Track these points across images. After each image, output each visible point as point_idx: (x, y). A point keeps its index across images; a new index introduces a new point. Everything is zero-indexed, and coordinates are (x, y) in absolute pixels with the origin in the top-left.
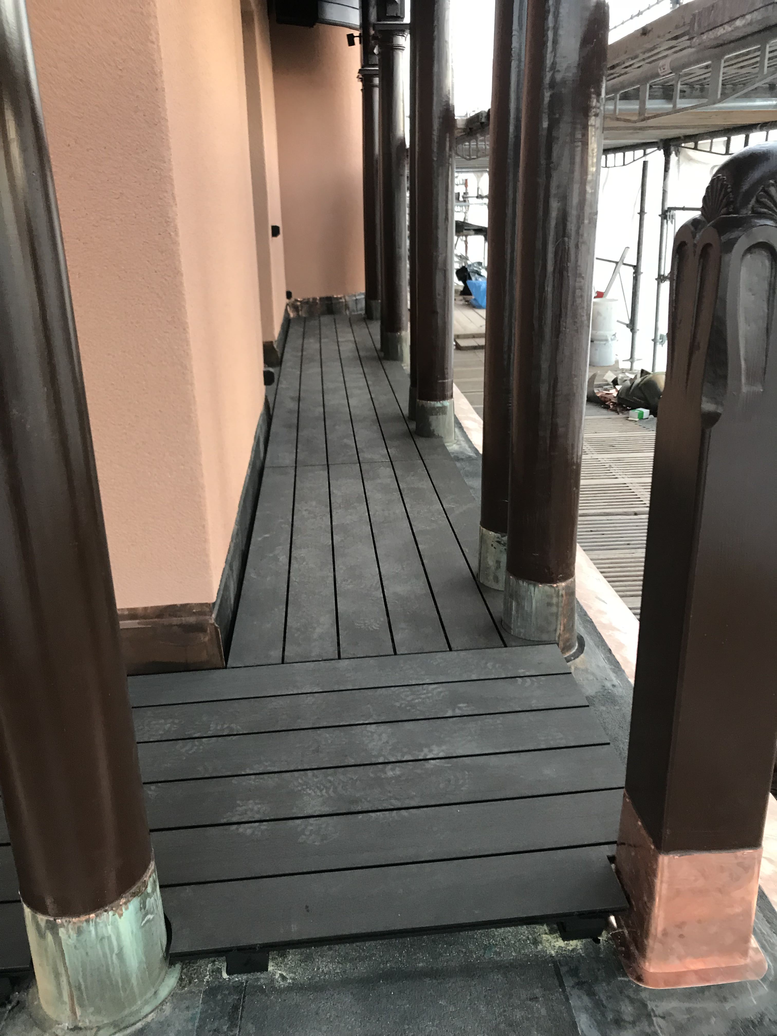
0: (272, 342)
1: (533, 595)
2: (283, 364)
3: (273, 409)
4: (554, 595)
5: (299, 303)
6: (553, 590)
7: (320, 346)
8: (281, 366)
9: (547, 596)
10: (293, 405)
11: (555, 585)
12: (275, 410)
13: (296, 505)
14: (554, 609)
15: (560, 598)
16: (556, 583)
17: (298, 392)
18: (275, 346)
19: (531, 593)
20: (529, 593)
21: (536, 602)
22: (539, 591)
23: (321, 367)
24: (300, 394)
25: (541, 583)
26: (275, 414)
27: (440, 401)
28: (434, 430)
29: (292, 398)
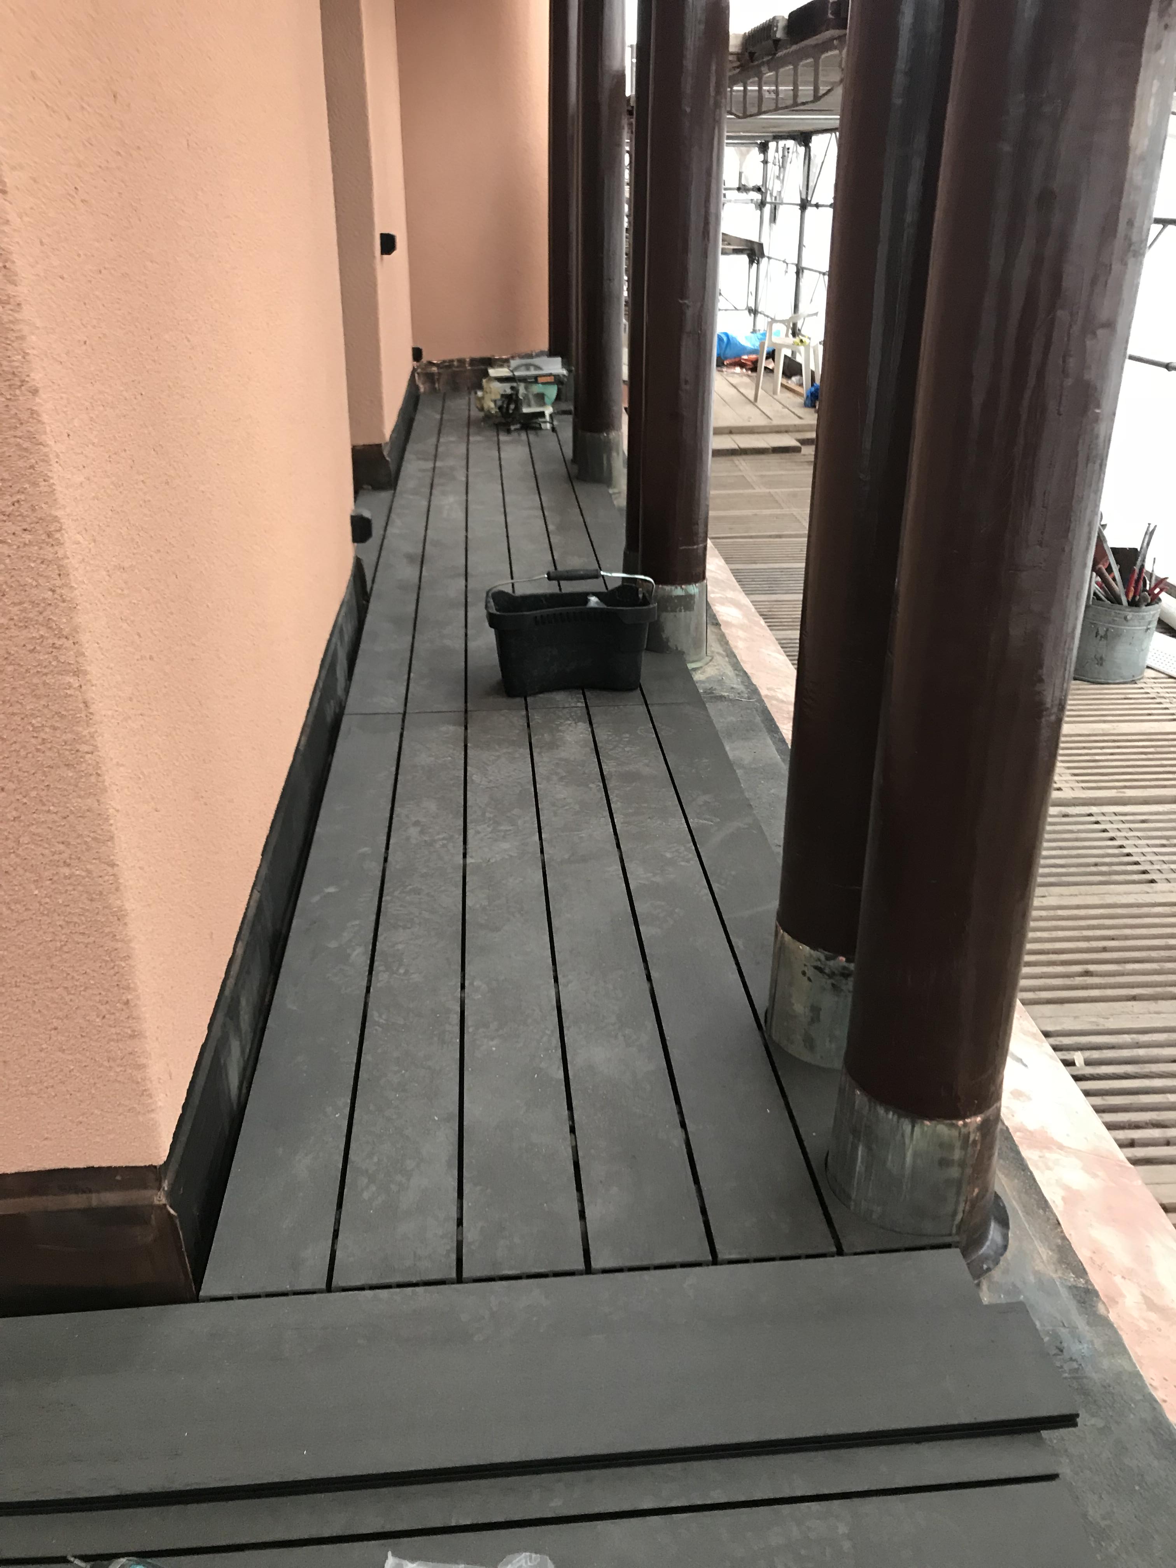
0: (379, 446)
1: (907, 1141)
2: (400, 483)
3: (373, 581)
4: (958, 1144)
5: (435, 369)
6: (955, 1133)
7: (468, 450)
8: (395, 489)
9: (941, 1145)
10: (409, 573)
11: (961, 1123)
12: (375, 586)
13: (397, 809)
14: (954, 1172)
15: (970, 1149)
16: (963, 1118)
17: (421, 545)
18: (385, 453)
19: (903, 1136)
20: (898, 1137)
21: (915, 1155)
22: (923, 1133)
23: (467, 493)
24: (424, 548)
25: (930, 1119)
26: (374, 592)
27: (681, 584)
28: (668, 640)
29: (410, 558)
